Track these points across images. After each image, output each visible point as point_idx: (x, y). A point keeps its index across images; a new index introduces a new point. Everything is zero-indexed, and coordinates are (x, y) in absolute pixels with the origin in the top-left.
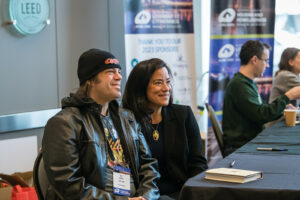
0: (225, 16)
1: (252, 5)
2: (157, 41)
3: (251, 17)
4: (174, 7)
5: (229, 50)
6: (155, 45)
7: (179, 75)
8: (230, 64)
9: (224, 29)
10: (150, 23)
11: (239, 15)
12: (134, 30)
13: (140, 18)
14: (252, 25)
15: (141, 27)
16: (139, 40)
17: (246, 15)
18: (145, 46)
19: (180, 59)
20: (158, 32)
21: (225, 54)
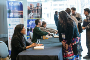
0: (30, 14)
1: (36, 12)
3: (36, 14)
4: (18, 12)
6: (14, 21)
8: (32, 25)
9: (30, 17)
10: (13, 16)
12: (9, 17)
13: (11, 15)
14: (37, 16)
15: (11, 17)
16: (11, 20)
17: (35, 14)
20: (15, 18)
21: (30, 23)
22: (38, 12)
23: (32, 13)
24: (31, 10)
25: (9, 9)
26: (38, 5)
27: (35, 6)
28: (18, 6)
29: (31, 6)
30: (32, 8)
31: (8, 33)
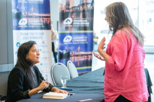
0: (67, 21)
2: (30, 34)
3: (81, 22)
4: (40, 17)
5: (69, 39)
6: (29, 36)
7: (42, 51)
8: (69, 45)
9: (67, 28)
10: (27, 25)
11: (74, 21)
12: (18, 28)
13: (22, 22)
14: (82, 26)
15: (22, 26)
16: (21, 33)
17: (78, 21)
18: (24, 36)
19: (43, 42)
20: (31, 29)
21: (67, 40)
22: (84, 16)
23: (70, 19)
24: (68, 13)
25: (18, 10)
26: (85, 2)
27: (79, 4)
28: (39, 5)
29: (68, 4)
30: (70, 7)
31: (13, 63)
